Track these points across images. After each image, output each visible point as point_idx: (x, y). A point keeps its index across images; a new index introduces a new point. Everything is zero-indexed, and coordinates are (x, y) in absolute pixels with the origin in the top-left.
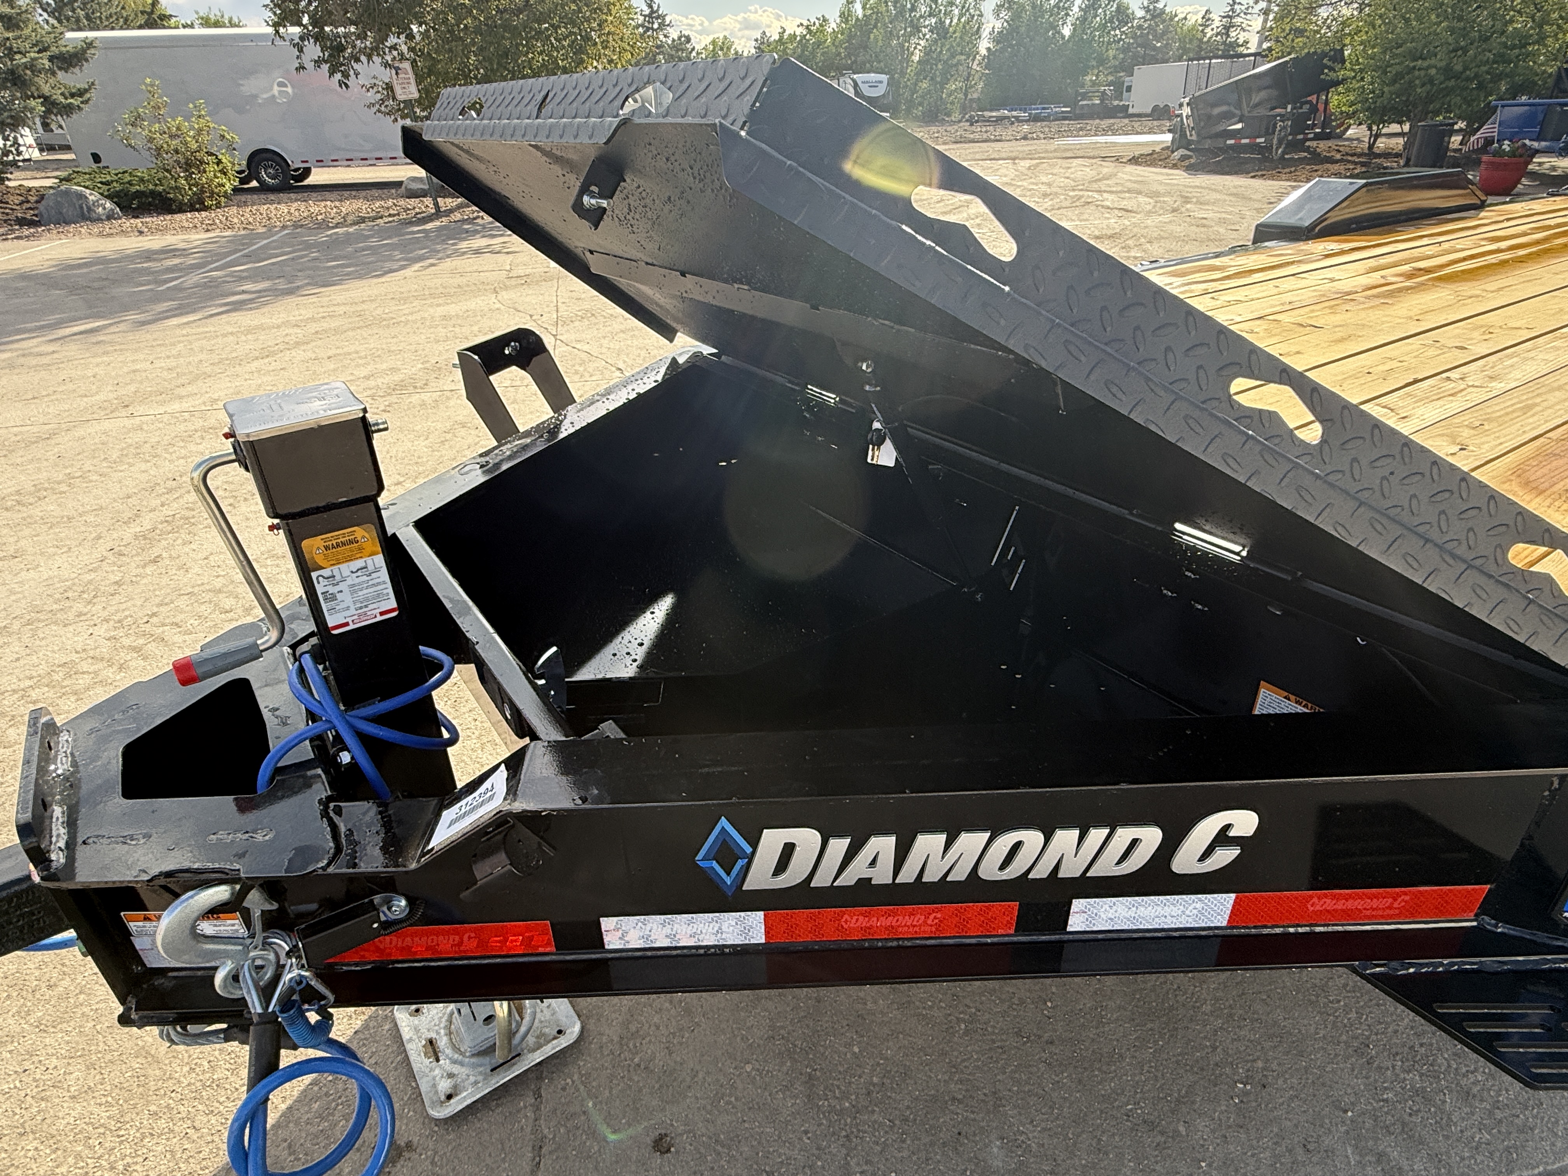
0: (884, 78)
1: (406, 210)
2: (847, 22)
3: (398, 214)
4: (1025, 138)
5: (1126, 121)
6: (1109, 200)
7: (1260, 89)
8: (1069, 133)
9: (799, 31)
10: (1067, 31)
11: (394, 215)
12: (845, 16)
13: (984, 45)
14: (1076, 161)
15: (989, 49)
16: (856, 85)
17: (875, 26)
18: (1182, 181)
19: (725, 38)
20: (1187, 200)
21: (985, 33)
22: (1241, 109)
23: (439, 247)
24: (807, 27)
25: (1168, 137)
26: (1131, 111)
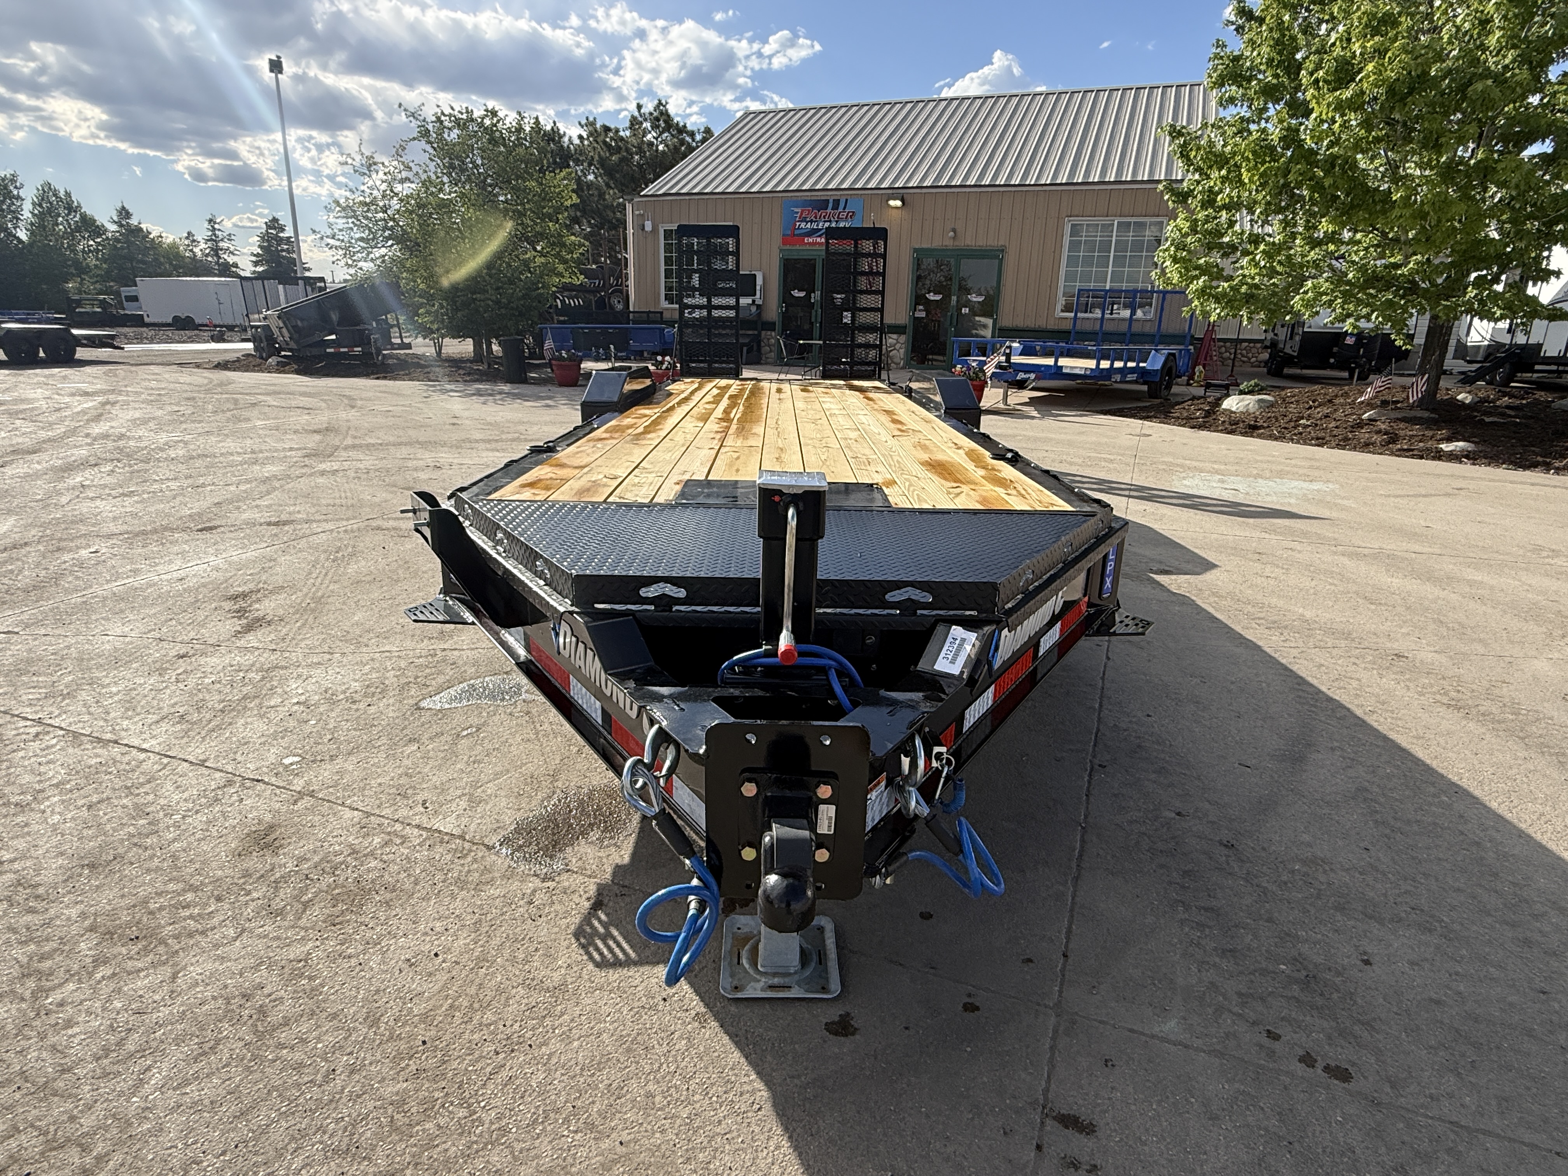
10: (22, 235)
14: (153, 368)
26: (147, 320)
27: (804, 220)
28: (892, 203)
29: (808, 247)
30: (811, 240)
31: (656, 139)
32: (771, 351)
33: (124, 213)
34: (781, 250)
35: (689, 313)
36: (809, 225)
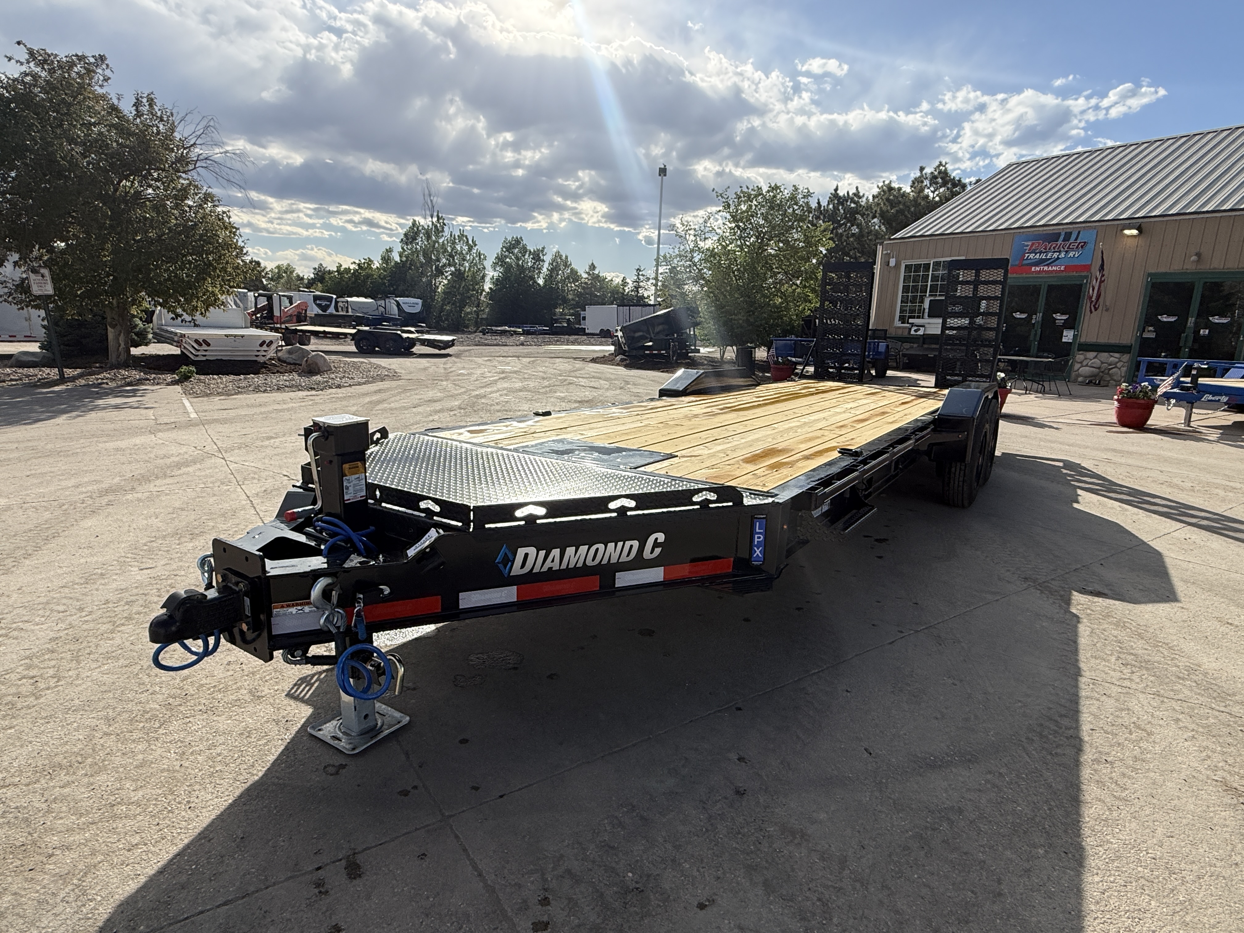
0: (420, 301)
1: (28, 376)
2: (387, 263)
3: (21, 379)
4: (522, 344)
5: (585, 337)
6: (583, 382)
7: (659, 324)
8: (550, 343)
9: (352, 267)
10: (541, 282)
11: (16, 380)
12: (386, 259)
13: (487, 286)
14: (558, 360)
15: (490, 288)
16: (398, 305)
17: (410, 268)
18: (623, 373)
19: (289, 265)
20: (627, 383)
21: (487, 279)
22: (650, 334)
23: (77, 404)
24: (359, 265)
25: (612, 348)
26: (587, 331)
27: (1033, 252)
28: (1127, 232)
29: (1034, 275)
31: (933, 192)
33: (593, 267)
35: (916, 331)
36: (1037, 256)
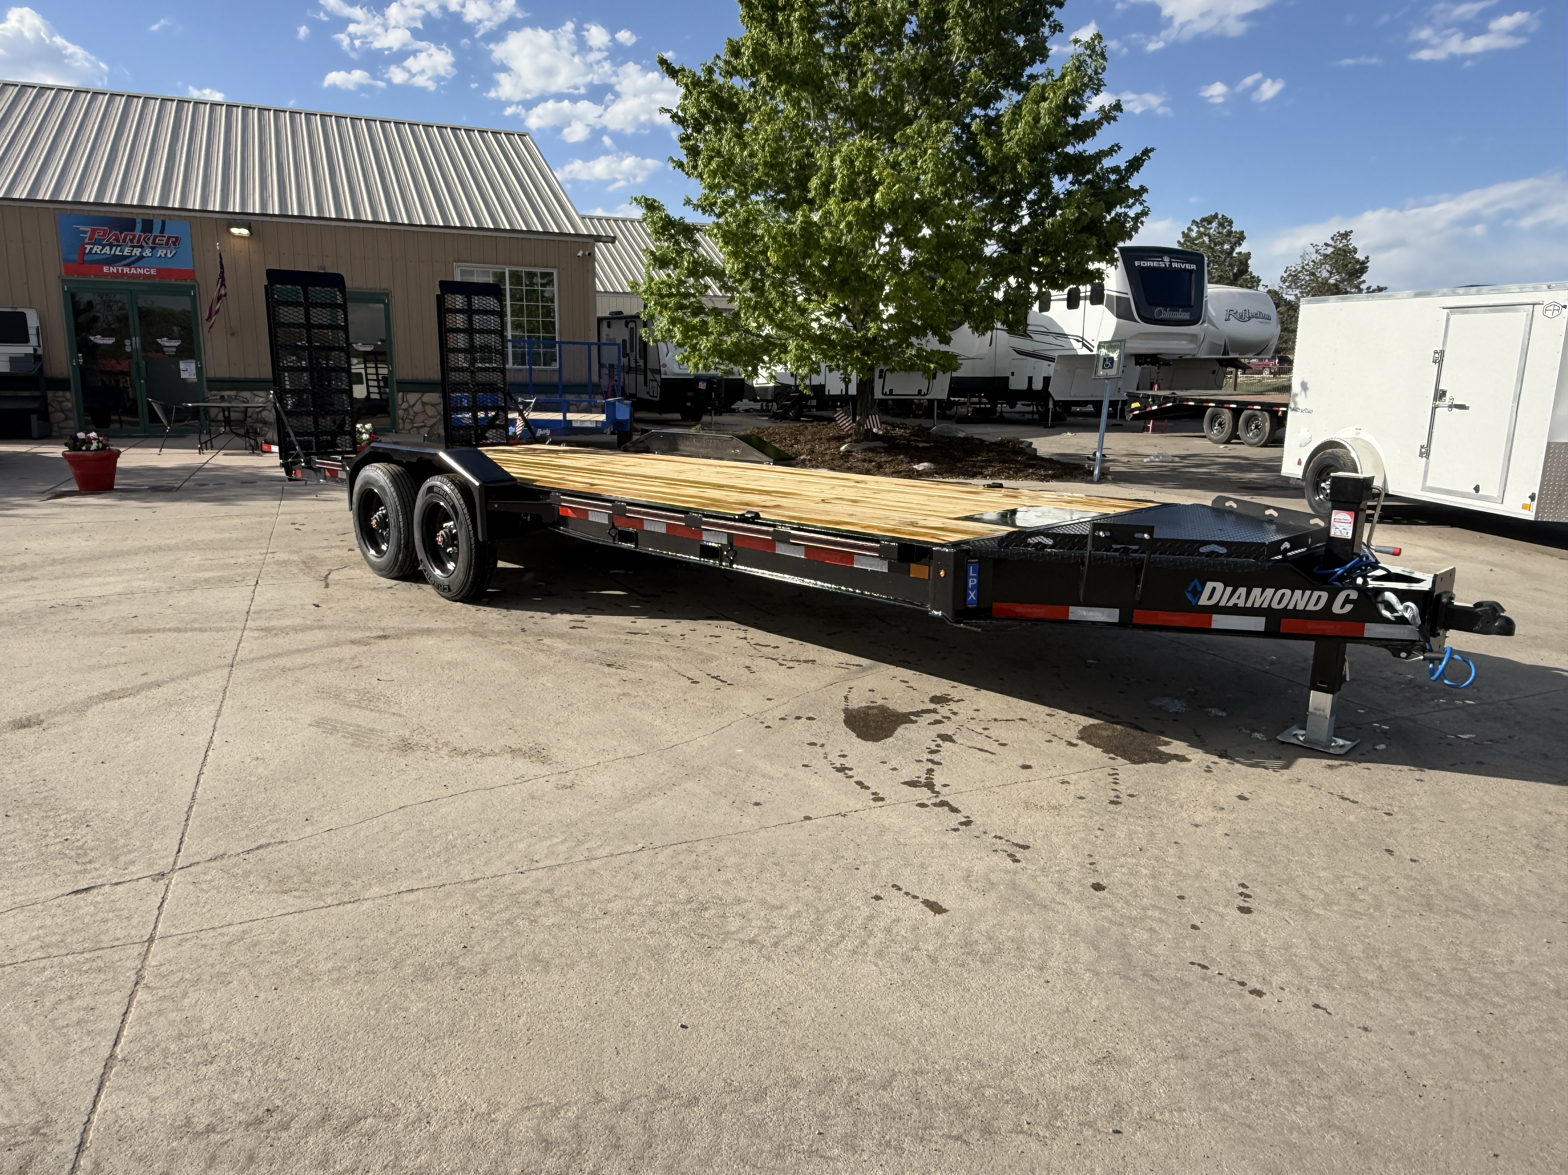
27: (98, 242)
28: (235, 231)
29: (109, 279)
30: (113, 270)
32: (67, 418)
34: (64, 281)
36: (107, 250)
